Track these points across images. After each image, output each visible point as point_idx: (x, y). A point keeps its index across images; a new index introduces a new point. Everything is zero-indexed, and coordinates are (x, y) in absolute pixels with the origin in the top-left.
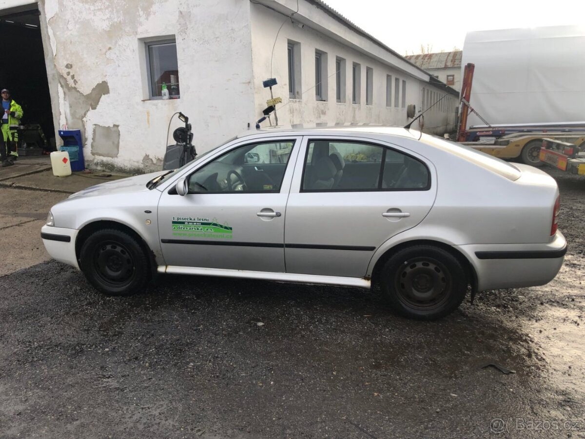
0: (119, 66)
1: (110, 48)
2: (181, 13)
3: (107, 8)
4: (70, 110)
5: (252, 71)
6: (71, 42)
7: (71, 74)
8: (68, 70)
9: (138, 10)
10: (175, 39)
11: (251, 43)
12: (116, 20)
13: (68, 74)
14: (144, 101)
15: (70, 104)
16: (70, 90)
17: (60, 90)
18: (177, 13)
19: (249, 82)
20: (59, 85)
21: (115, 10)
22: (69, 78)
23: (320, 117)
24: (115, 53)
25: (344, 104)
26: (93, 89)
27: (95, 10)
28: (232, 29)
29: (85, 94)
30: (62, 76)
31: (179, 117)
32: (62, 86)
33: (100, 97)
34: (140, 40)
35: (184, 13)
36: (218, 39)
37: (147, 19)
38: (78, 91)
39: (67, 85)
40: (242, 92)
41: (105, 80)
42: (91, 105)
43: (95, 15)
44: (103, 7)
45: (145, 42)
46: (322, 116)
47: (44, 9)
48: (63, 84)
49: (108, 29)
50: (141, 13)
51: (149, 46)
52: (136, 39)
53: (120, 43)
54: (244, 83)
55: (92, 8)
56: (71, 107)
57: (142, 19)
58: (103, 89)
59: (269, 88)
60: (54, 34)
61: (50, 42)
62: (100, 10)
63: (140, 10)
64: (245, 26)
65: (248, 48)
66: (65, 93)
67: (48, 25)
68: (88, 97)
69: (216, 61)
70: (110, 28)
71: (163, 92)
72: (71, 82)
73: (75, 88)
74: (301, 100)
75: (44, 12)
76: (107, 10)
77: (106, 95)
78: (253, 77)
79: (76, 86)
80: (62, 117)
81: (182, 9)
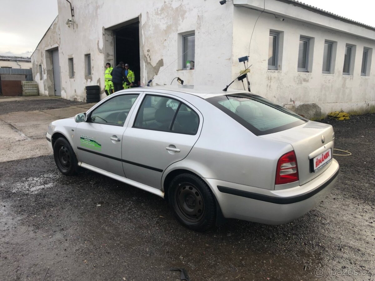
0: (168, 50)
1: (165, 40)
2: (198, 16)
3: (166, 17)
4: (147, 75)
5: (232, 51)
6: (150, 37)
7: (149, 55)
8: (148, 53)
9: (179, 16)
10: (195, 33)
11: (232, 33)
12: (169, 23)
13: (148, 55)
14: (178, 70)
15: (147, 72)
16: (148, 63)
17: (144, 64)
18: (197, 17)
19: (230, 59)
20: (144, 61)
21: (169, 18)
22: (148, 57)
23: (301, 83)
24: (167, 43)
25: (333, 75)
26: (157, 64)
27: (161, 18)
28: (223, 25)
29: (153, 66)
30: (145, 56)
31: (178, 80)
32: (145, 62)
33: (159, 68)
34: (180, 34)
35: (200, 17)
36: (216, 32)
37: (183, 21)
38: (151, 65)
39: (147, 61)
40: (225, 65)
41: (162, 58)
42: (156, 73)
43: (161, 21)
44: (164, 17)
45: (183, 36)
46: (303, 82)
47: (141, 20)
48: (145, 61)
49: (165, 29)
50: (180, 18)
51: (184, 38)
52: (177, 34)
53: (170, 37)
54: (227, 59)
55: (160, 17)
56: (148, 73)
57: (180, 22)
58: (161, 63)
59: (243, 62)
60: (144, 33)
61: (142, 38)
62: (163, 18)
63: (180, 16)
64: (230, 22)
65: (231, 36)
66: (146, 66)
67: (142, 29)
68: (155, 68)
69: (214, 46)
70: (167, 28)
71: (187, 65)
72: (148, 59)
73: (150, 63)
74: (280, 71)
75: (141, 22)
76: (166, 18)
77: (162, 67)
78: (232, 55)
79: (151, 62)
80: (144, 79)
81: (199, 15)
